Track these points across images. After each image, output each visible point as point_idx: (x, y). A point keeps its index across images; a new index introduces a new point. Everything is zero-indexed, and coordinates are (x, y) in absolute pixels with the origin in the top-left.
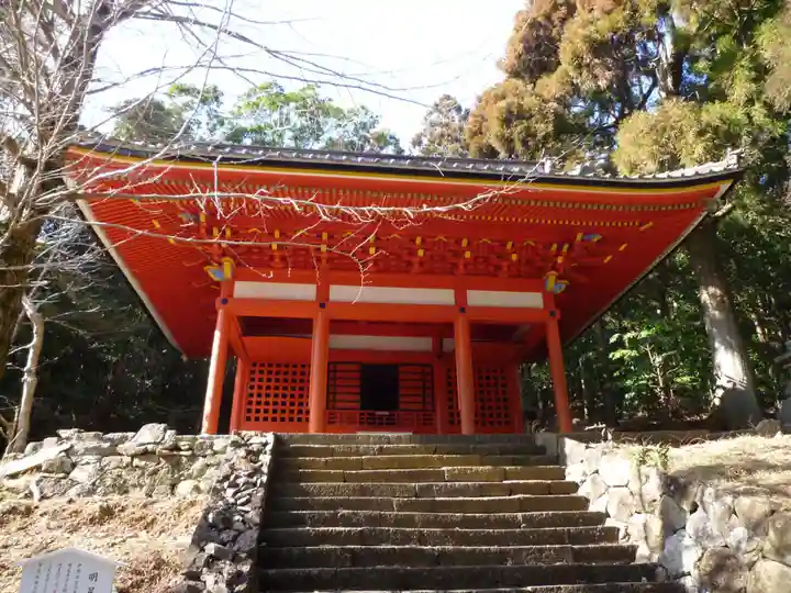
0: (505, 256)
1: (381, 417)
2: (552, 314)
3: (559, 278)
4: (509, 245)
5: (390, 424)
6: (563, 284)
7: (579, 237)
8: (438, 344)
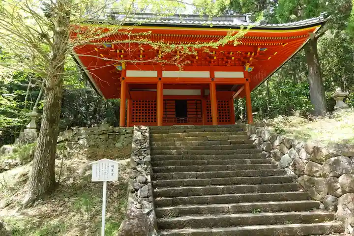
0: (229, 58)
1: (182, 120)
2: (247, 80)
3: (250, 66)
4: (231, 53)
5: (186, 122)
6: (252, 68)
7: (259, 49)
8: (203, 92)
